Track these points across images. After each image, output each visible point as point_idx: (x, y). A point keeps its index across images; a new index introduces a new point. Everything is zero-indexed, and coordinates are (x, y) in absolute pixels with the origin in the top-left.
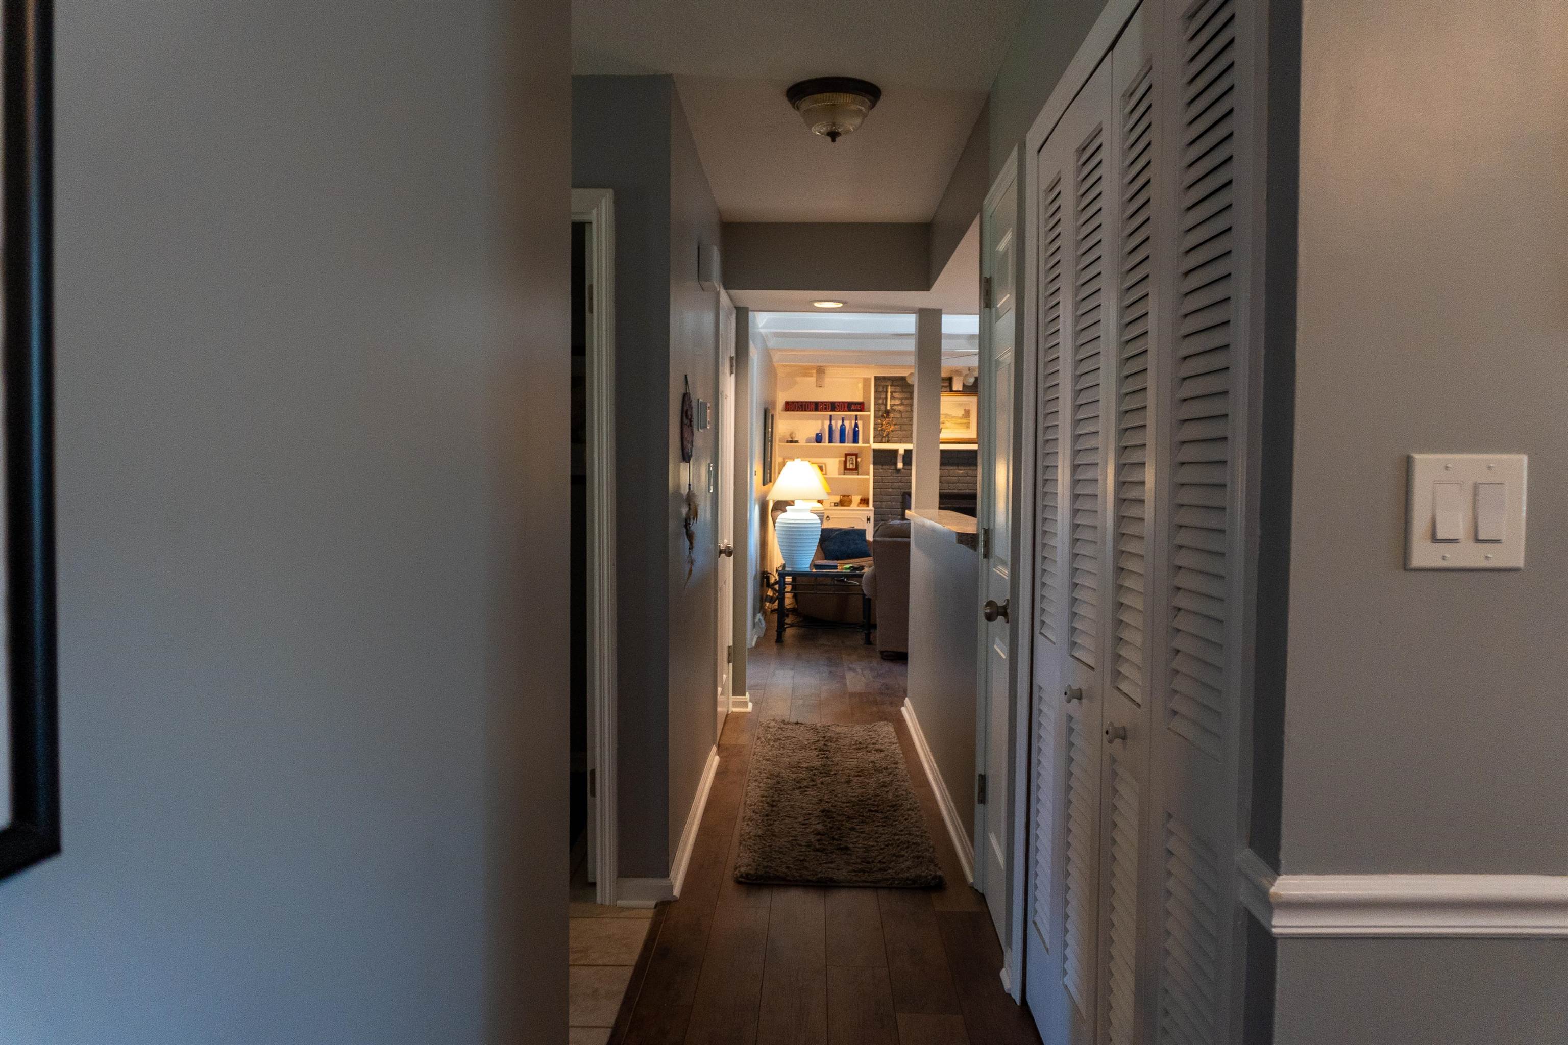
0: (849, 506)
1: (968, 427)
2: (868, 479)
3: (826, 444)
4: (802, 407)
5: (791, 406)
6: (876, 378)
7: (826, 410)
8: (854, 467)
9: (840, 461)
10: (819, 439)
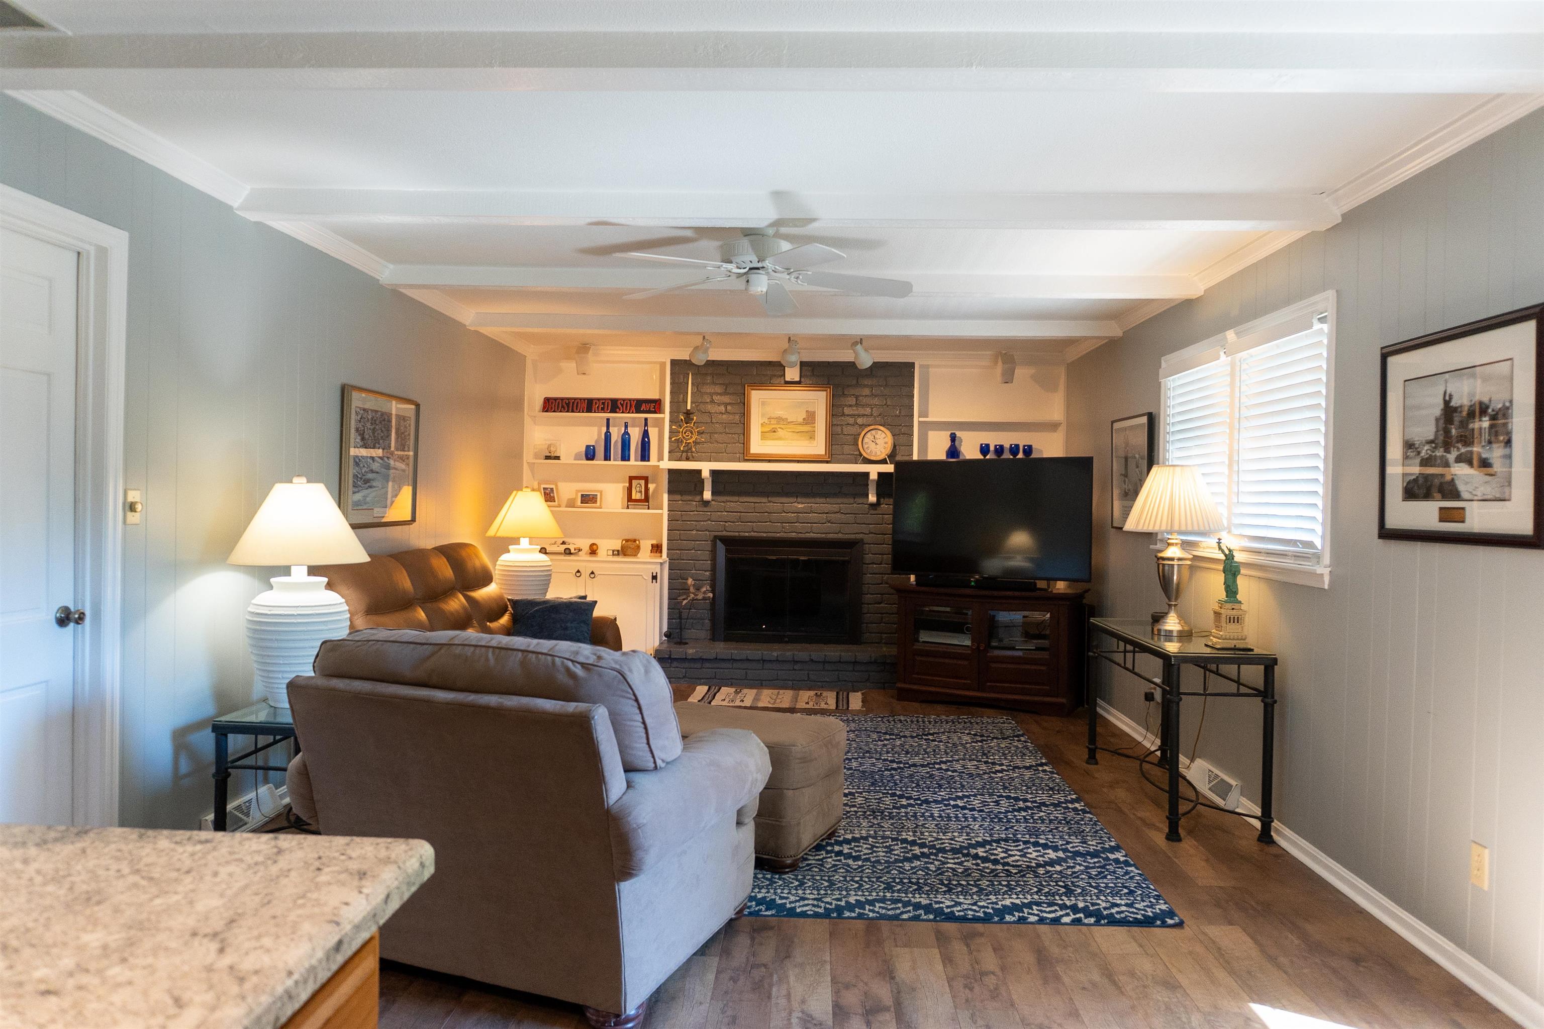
0: (635, 555)
1: (812, 437)
2: (662, 514)
3: (599, 462)
4: (568, 407)
5: (551, 405)
6: (674, 363)
7: (603, 410)
8: (643, 498)
9: (624, 487)
10: (590, 454)
